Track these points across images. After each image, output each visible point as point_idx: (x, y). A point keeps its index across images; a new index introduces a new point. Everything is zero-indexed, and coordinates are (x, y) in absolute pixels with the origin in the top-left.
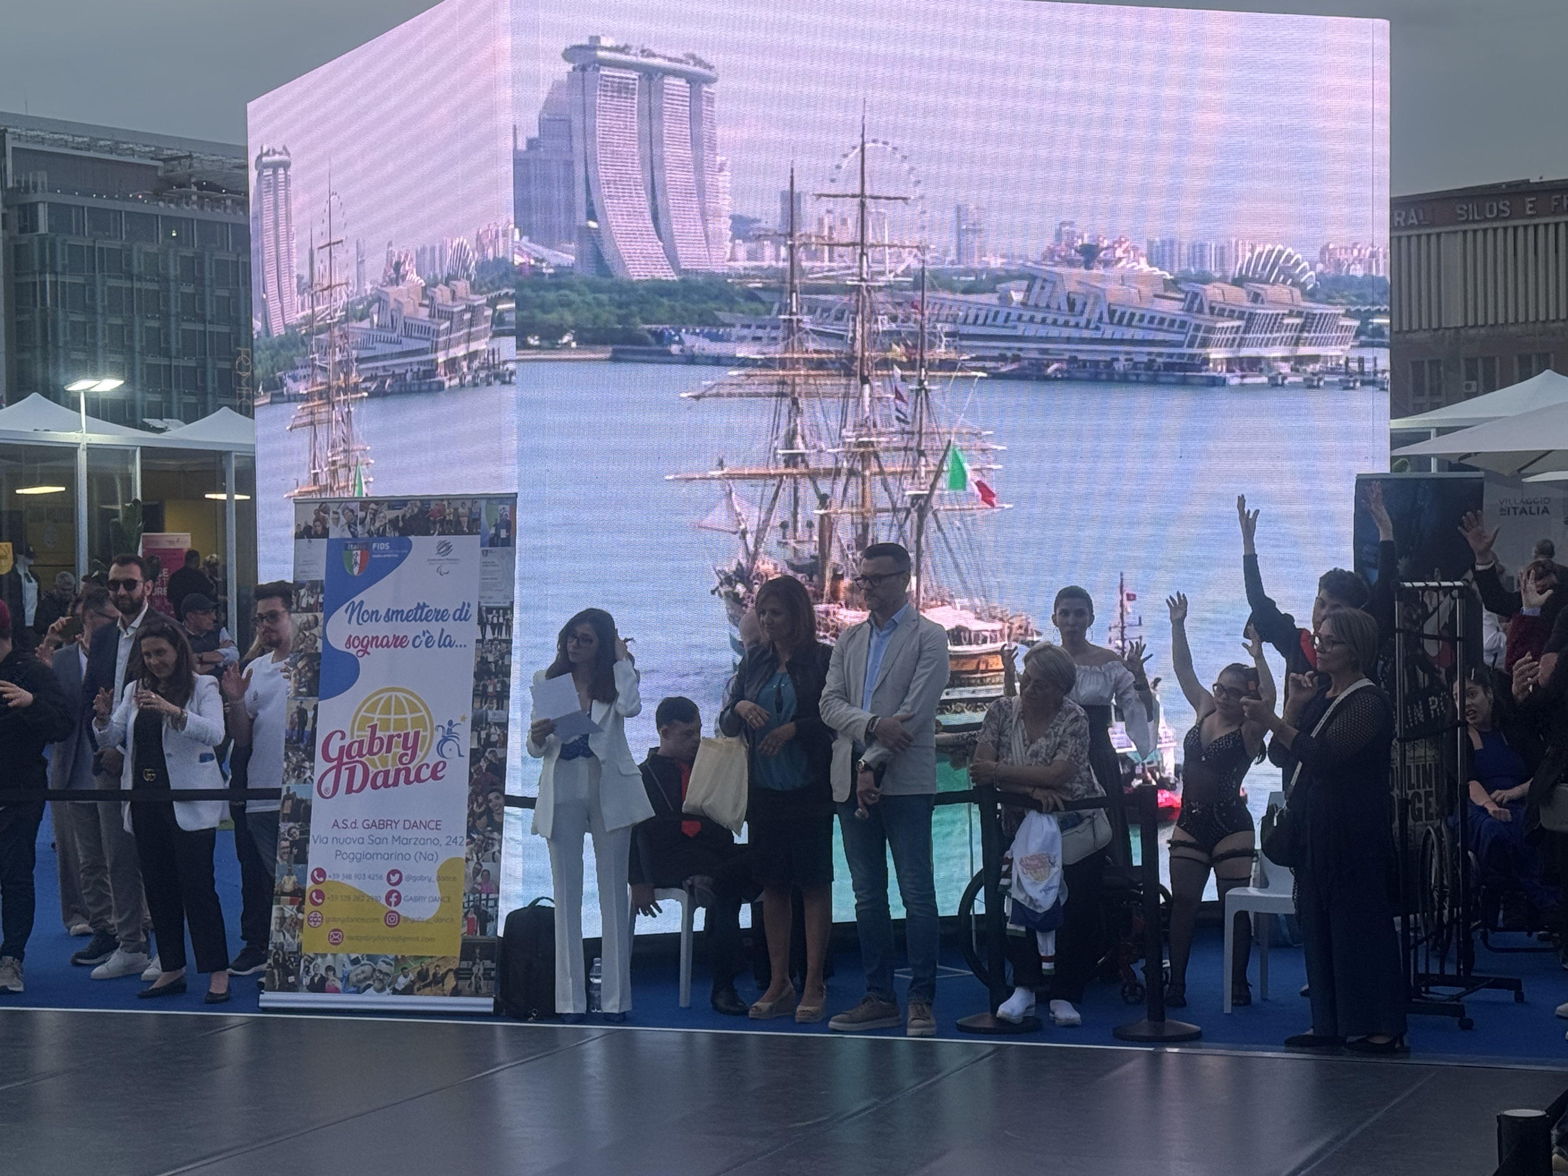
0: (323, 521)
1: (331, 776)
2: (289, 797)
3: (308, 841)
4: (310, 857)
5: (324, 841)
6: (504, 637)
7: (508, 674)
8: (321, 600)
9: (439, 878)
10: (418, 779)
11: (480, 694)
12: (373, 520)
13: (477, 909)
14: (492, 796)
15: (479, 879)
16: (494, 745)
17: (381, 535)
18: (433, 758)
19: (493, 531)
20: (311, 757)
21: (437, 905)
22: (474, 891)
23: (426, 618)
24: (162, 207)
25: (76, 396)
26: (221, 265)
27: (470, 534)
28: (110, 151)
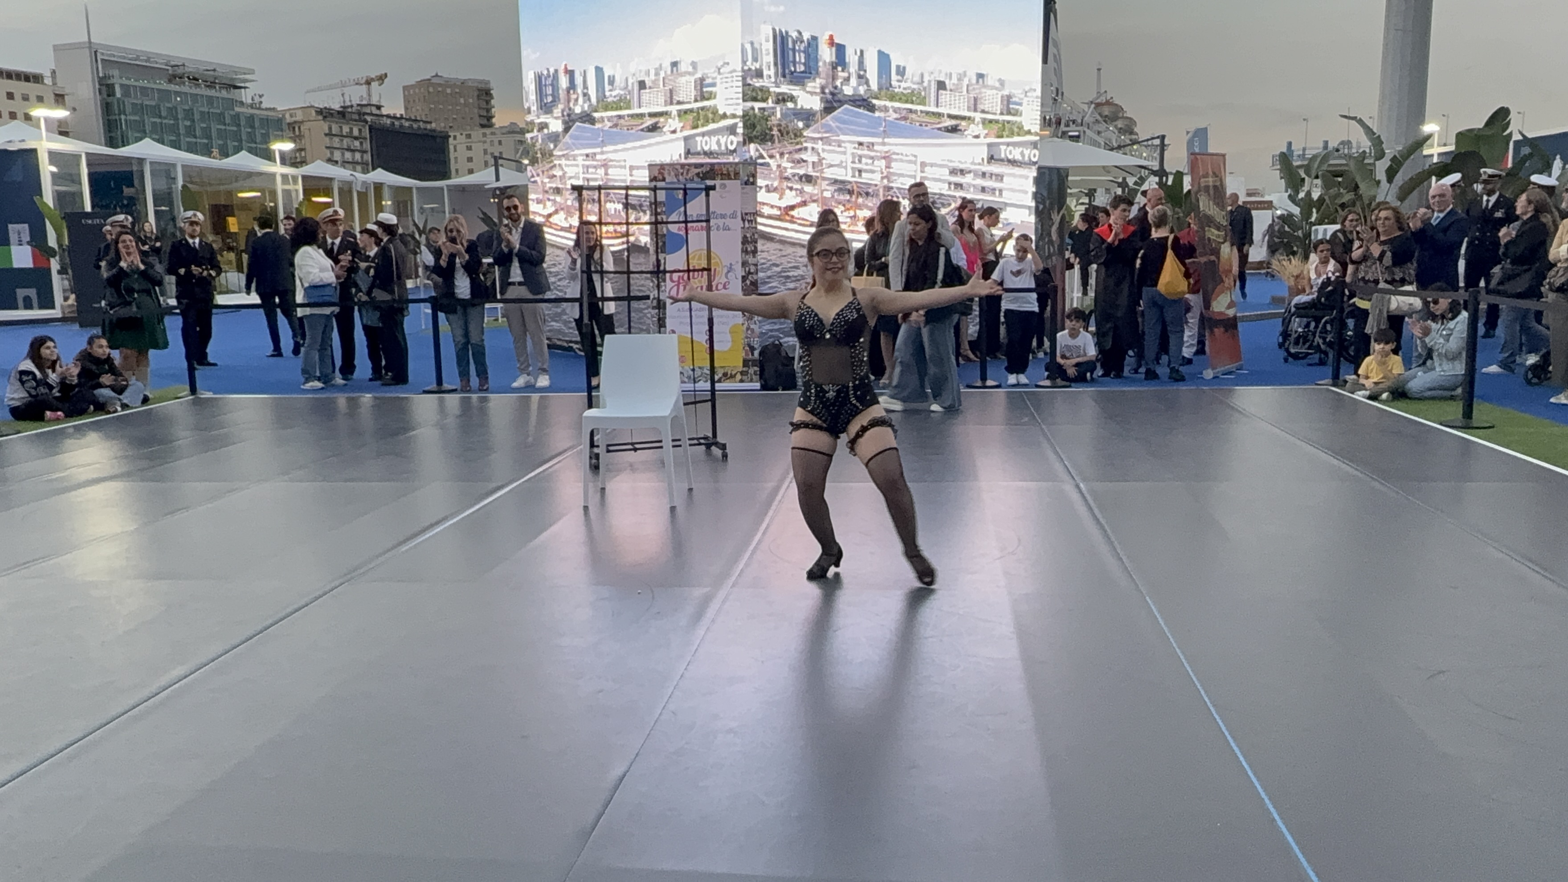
0: (662, 174)
1: (675, 288)
2: (654, 299)
3: (665, 318)
4: (668, 325)
5: (674, 317)
6: (754, 225)
7: (756, 243)
8: (664, 209)
9: (732, 332)
10: (717, 289)
11: (745, 251)
12: (687, 173)
13: (749, 345)
15: (749, 332)
16: (752, 273)
17: (692, 180)
18: (724, 280)
19: (746, 178)
20: (664, 280)
21: (729, 345)
22: (747, 337)
23: (716, 217)
24: (173, 87)
25: (274, 151)
26: (202, 113)
27: (735, 179)
28: (146, 61)
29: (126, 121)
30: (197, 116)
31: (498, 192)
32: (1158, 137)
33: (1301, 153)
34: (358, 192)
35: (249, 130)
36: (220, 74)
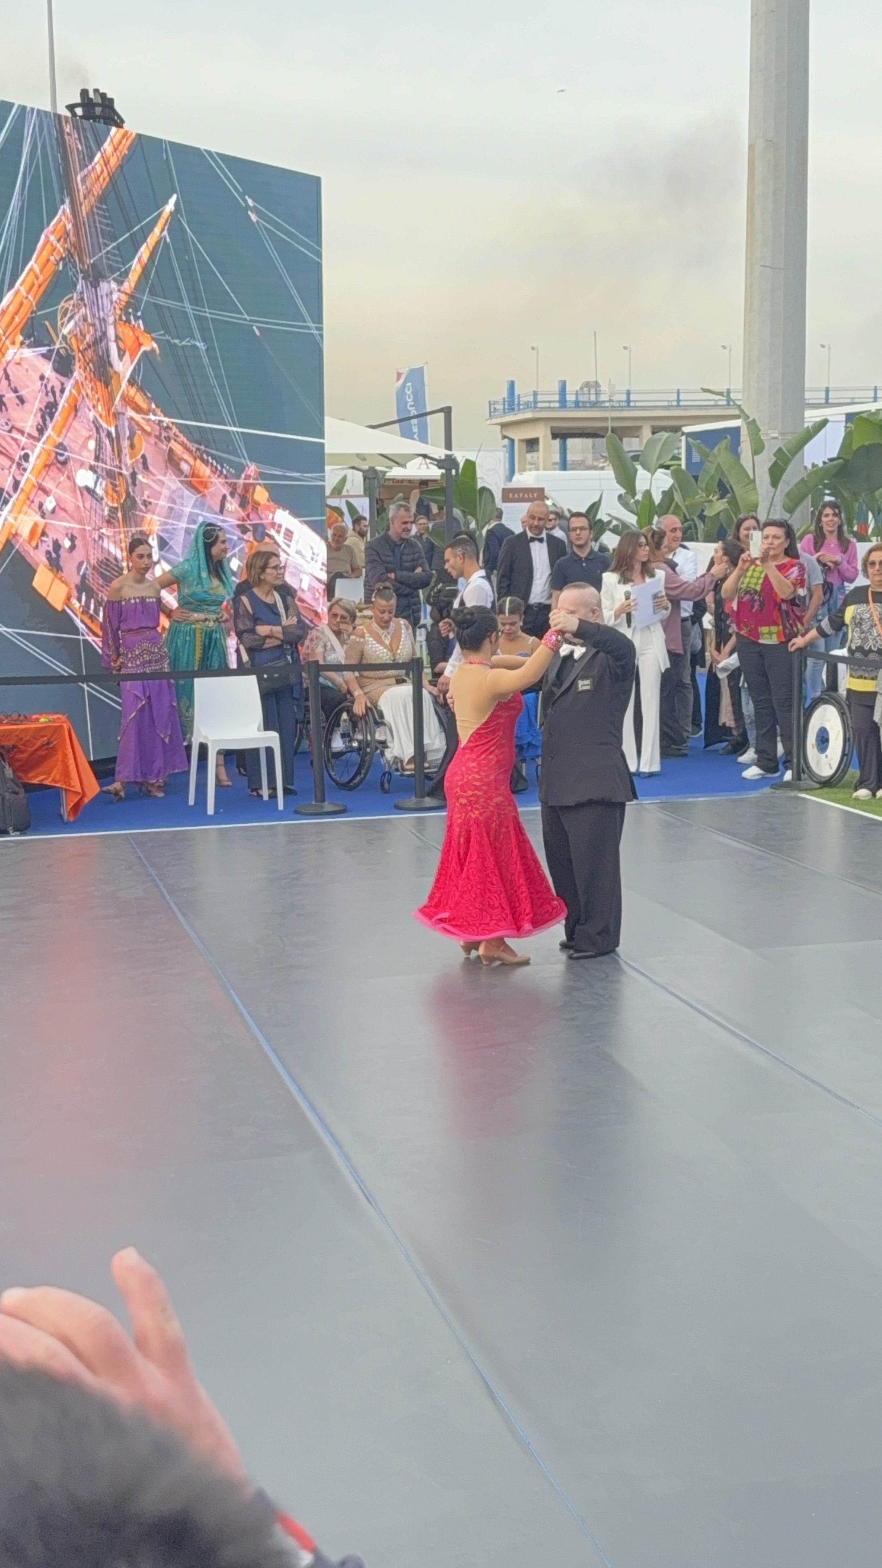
32: (441, 410)
33: (529, 397)
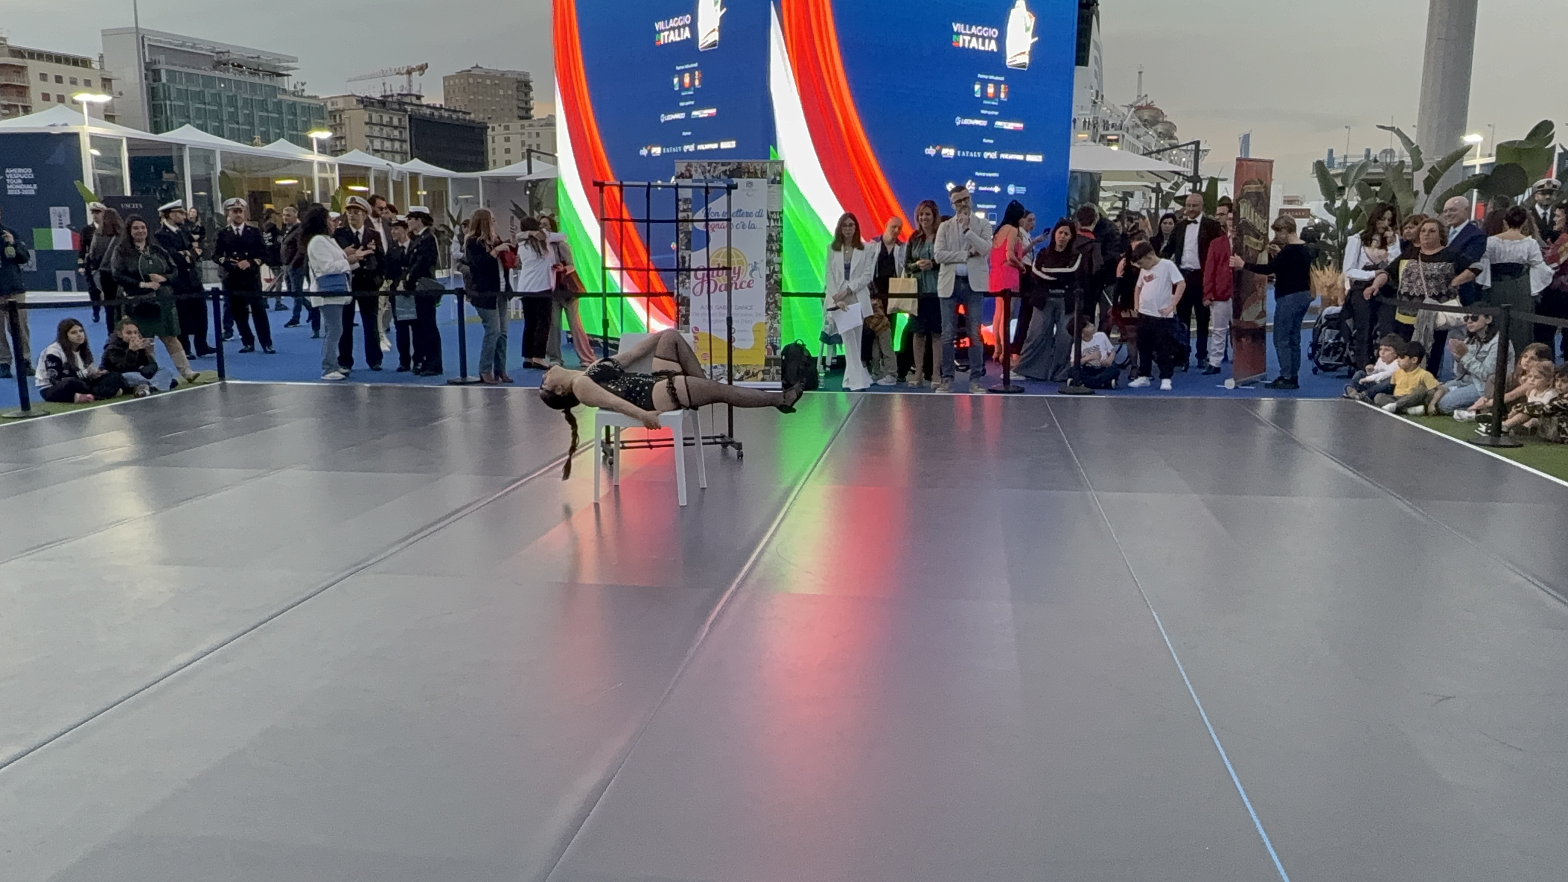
0: (689, 171)
1: (699, 286)
2: (678, 295)
3: (689, 315)
4: (691, 322)
5: (697, 315)
6: (779, 224)
7: (781, 241)
8: (690, 206)
9: (754, 331)
10: (741, 287)
11: (770, 250)
12: (715, 171)
13: (772, 344)
14: (777, 295)
15: (773, 331)
16: (776, 272)
17: (719, 178)
18: (748, 278)
19: (773, 177)
20: (689, 277)
21: (753, 342)
23: (742, 216)
24: (217, 74)
25: (311, 140)
26: (245, 100)
27: (762, 177)
28: (192, 48)
29: (171, 105)
30: (240, 103)
31: (530, 185)
32: (1193, 143)
33: (1342, 160)
34: (394, 182)
35: (291, 117)
36: (265, 62)
